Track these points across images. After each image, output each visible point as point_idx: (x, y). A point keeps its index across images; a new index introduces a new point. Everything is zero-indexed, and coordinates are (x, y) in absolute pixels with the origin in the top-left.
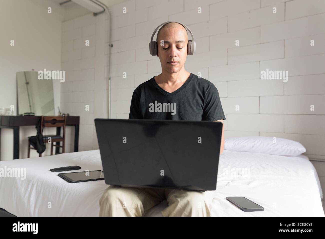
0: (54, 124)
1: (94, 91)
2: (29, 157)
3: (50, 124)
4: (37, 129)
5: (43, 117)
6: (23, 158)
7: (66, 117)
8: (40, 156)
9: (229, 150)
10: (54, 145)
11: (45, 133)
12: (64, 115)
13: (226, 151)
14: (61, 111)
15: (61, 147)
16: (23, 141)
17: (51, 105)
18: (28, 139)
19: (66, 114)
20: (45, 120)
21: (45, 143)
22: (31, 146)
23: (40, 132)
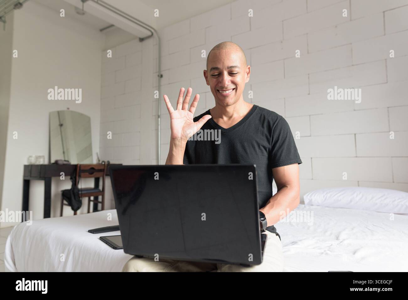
0: (92, 173)
1: (140, 132)
2: (61, 215)
3: (87, 174)
4: (72, 180)
5: (79, 165)
6: (54, 217)
7: (106, 165)
8: (75, 214)
9: (318, 206)
10: (92, 201)
11: (81, 186)
12: (103, 163)
13: (314, 207)
14: (100, 159)
15: (100, 202)
16: (56, 195)
17: (88, 150)
18: (60, 193)
19: (106, 161)
20: (82, 168)
21: (82, 197)
22: (65, 202)
23: (75, 184)
